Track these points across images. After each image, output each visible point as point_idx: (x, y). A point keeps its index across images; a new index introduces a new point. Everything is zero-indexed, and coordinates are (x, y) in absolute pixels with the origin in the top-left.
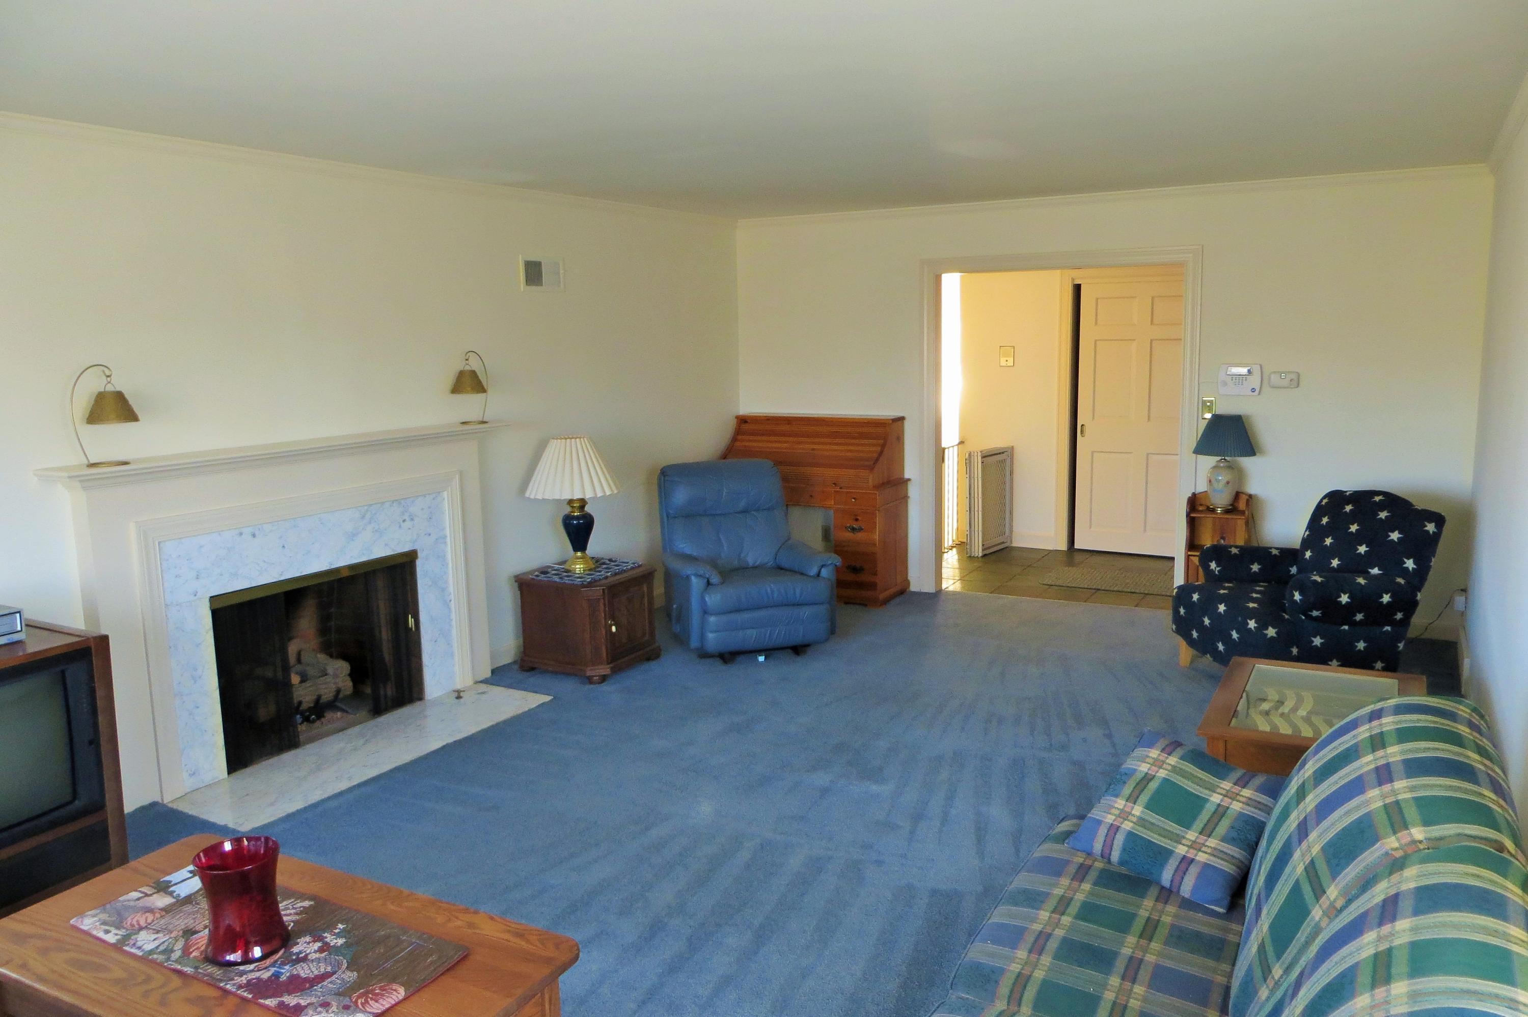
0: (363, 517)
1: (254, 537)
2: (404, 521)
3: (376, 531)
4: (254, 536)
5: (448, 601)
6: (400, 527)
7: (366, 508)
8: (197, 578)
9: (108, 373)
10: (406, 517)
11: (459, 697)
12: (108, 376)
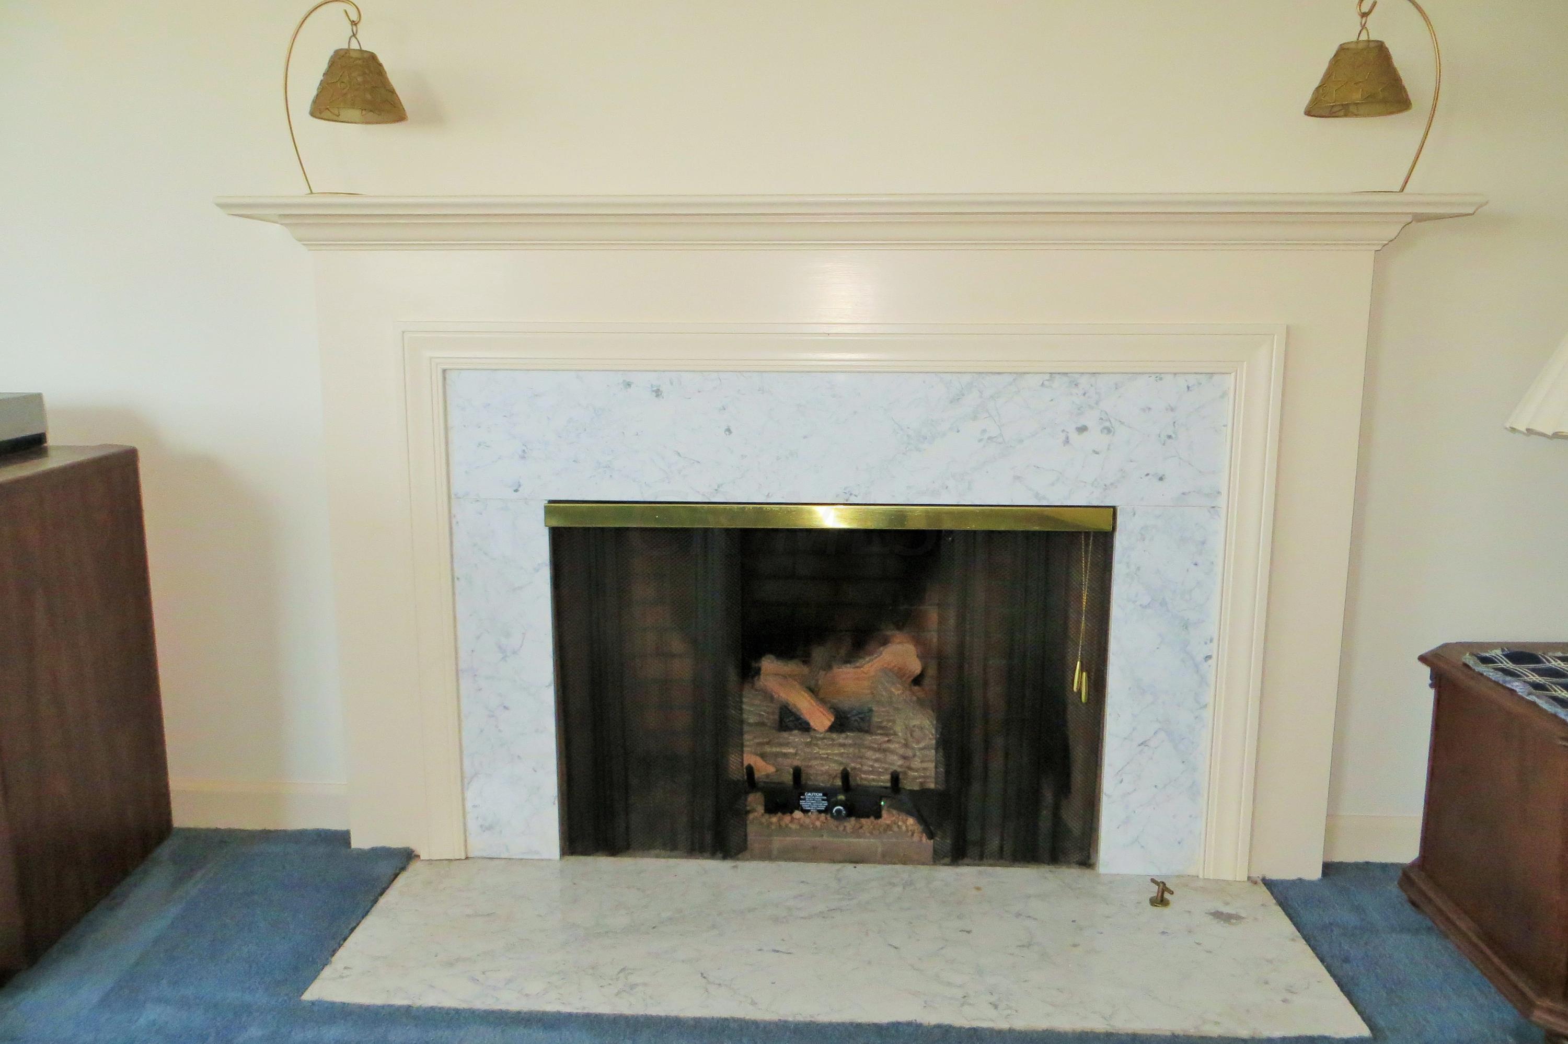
0: (956, 400)
1: (657, 396)
2: (1082, 429)
3: (990, 438)
4: (658, 393)
5: (1200, 658)
6: (1067, 441)
7: (966, 379)
8: (523, 458)
9: (354, 17)
10: (1090, 420)
11: (1160, 901)
12: (354, 23)
